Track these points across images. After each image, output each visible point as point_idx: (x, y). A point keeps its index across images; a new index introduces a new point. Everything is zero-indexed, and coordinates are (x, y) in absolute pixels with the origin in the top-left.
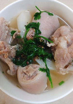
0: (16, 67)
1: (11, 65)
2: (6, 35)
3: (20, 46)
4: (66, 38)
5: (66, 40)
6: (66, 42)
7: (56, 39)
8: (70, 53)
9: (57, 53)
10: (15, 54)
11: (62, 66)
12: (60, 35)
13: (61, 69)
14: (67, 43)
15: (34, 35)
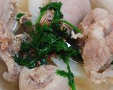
0: (18, 67)
1: (11, 64)
2: (9, 17)
3: (28, 35)
4: (103, 22)
5: (102, 26)
6: (102, 28)
7: (85, 28)
8: (109, 46)
9: (86, 48)
10: (19, 47)
11: (94, 68)
12: (93, 22)
13: (94, 73)
14: (104, 30)
15: (51, 19)
